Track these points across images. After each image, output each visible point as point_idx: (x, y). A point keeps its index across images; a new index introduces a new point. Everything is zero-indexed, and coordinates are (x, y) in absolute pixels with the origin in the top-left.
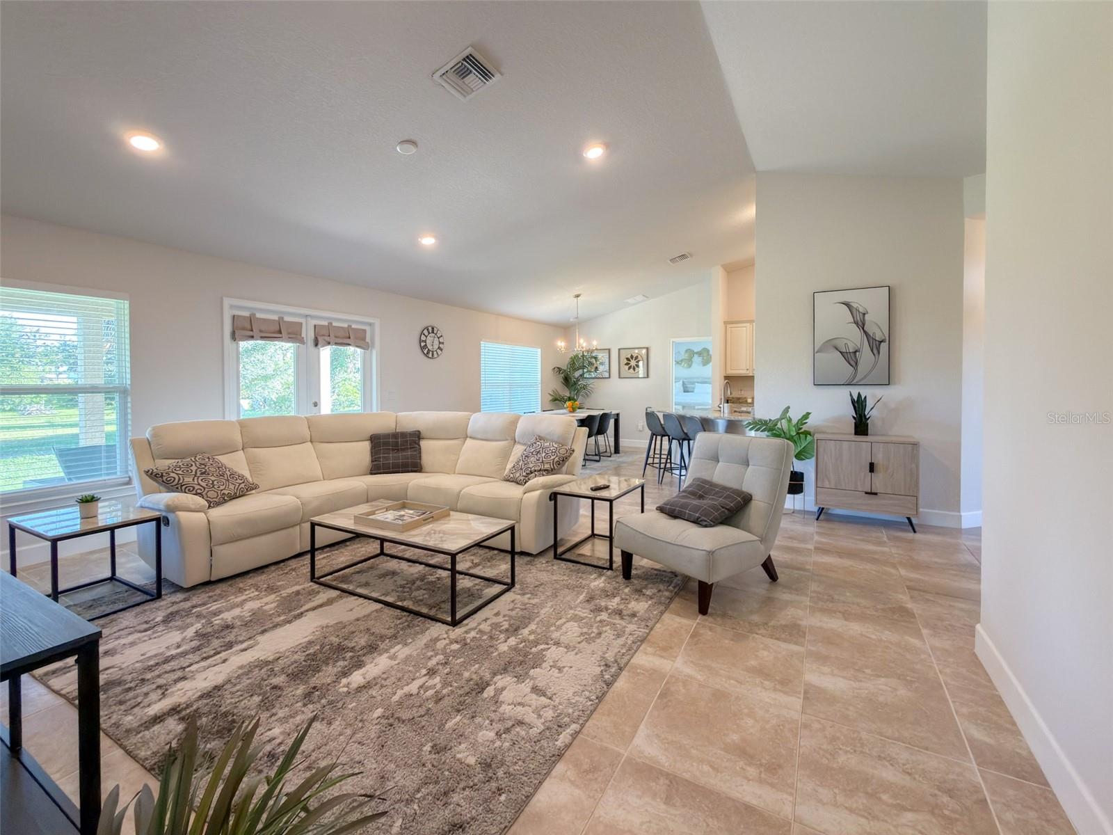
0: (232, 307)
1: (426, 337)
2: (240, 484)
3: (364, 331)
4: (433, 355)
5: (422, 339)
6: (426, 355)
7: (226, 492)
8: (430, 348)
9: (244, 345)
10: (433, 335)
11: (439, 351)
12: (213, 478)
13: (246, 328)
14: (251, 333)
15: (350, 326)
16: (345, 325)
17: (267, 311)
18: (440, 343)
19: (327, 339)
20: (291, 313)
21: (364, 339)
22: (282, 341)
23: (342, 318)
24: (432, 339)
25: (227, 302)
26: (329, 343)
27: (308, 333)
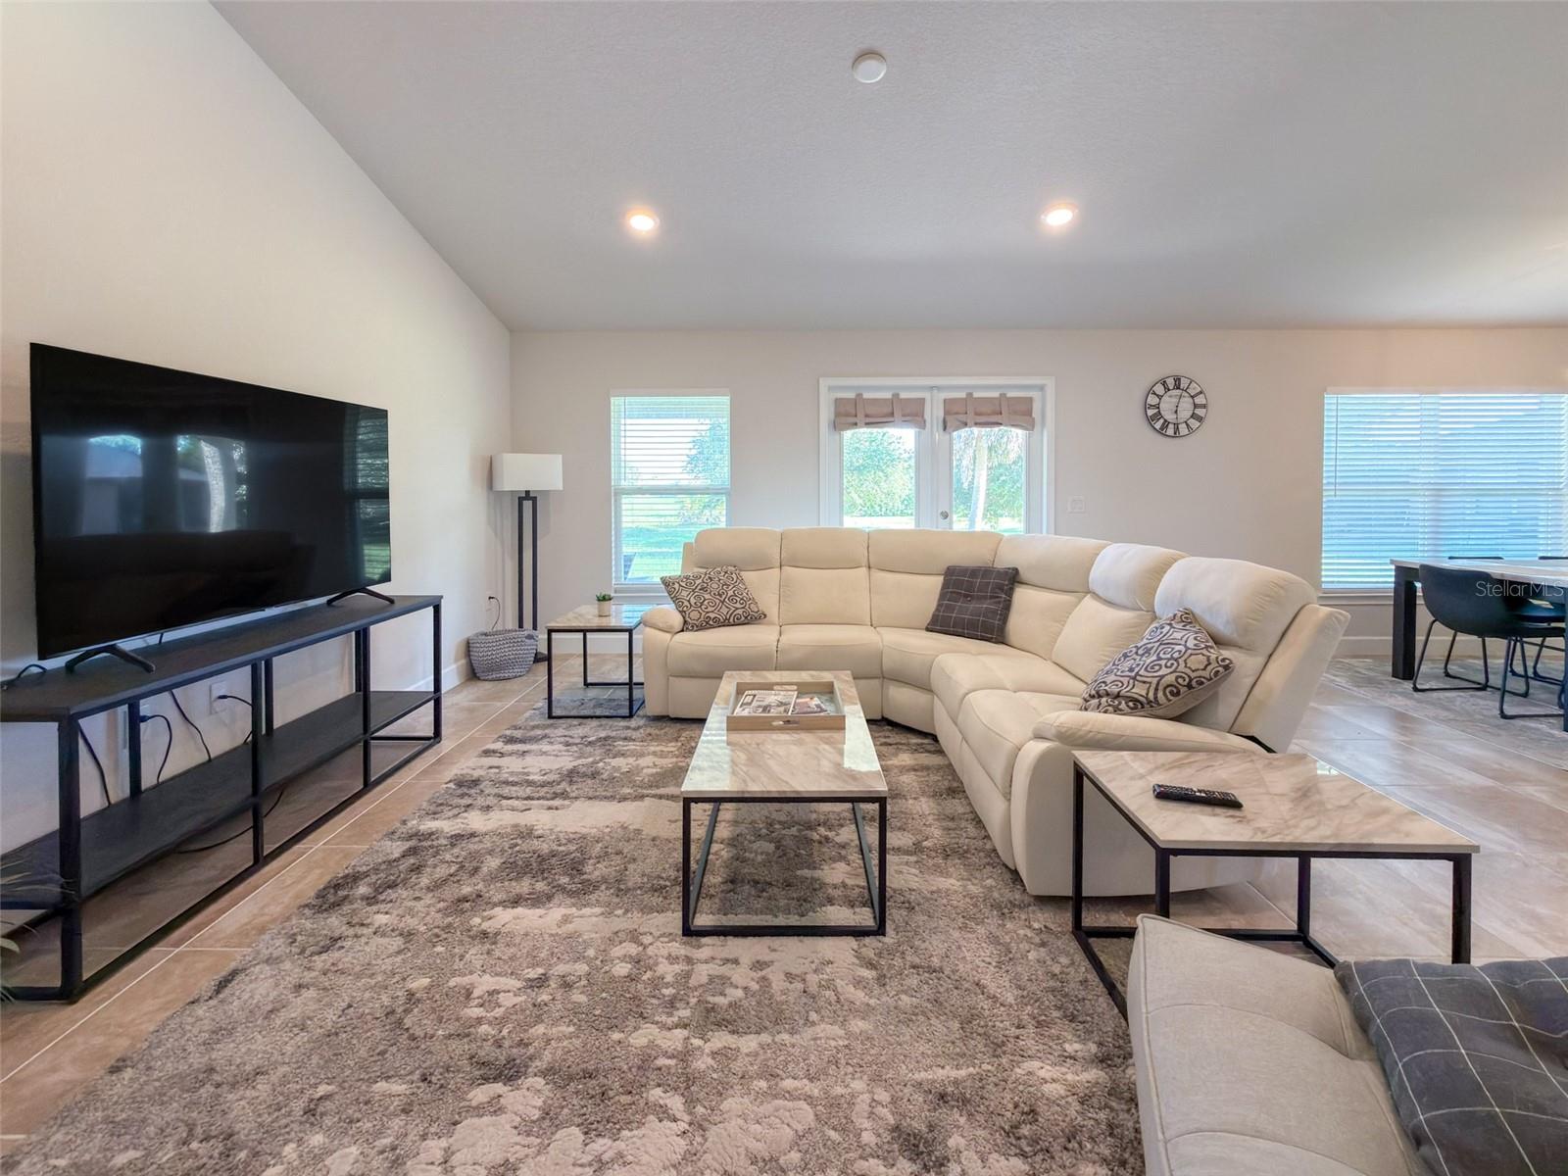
0: (831, 389)
1: (1160, 397)
2: (737, 609)
3: (1030, 400)
4: (1177, 430)
5: (1149, 401)
6: (1162, 431)
7: (712, 615)
8: (1170, 417)
9: (848, 434)
10: (1178, 392)
11: (1194, 423)
12: (707, 596)
13: (852, 413)
14: (853, 420)
15: (1003, 395)
16: (996, 394)
17: (878, 387)
18: (1196, 406)
19: (962, 417)
20: (908, 385)
21: (1029, 413)
22: (894, 426)
23: (987, 384)
24: (1175, 400)
25: (824, 383)
26: (966, 424)
27: (934, 412)
